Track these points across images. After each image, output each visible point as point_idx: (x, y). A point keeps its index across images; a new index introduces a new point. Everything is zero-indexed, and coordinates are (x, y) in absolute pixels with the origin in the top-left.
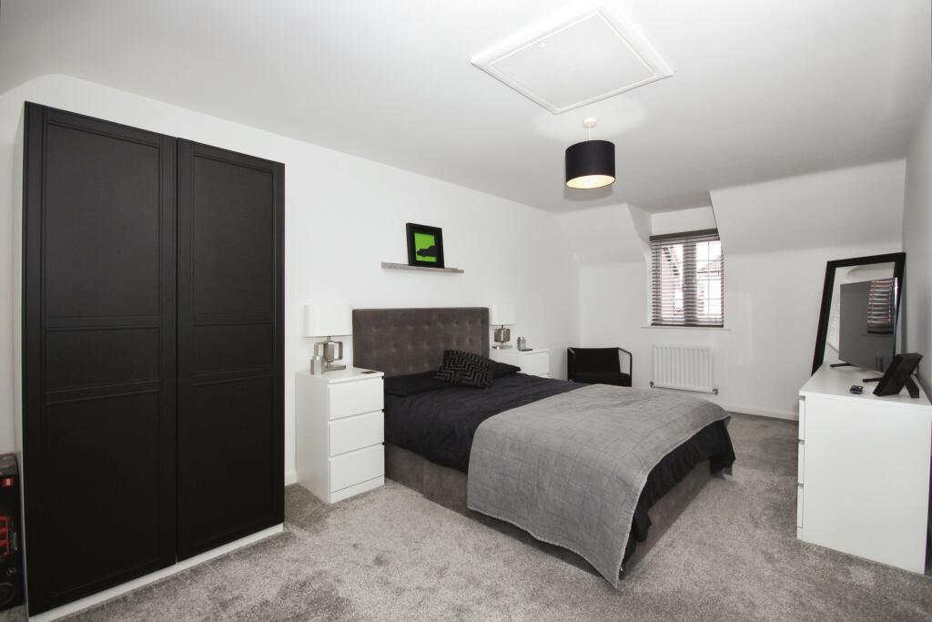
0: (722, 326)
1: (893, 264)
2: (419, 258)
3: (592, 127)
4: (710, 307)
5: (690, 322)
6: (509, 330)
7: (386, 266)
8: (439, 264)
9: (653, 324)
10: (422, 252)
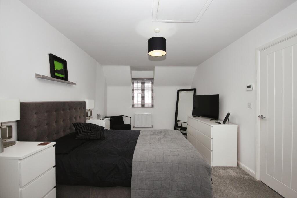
0: (153, 107)
1: (193, 91)
2: (57, 74)
3: (158, 32)
4: (148, 101)
5: (143, 106)
6: (92, 111)
7: (37, 76)
8: (66, 78)
9: (132, 107)
10: (58, 72)
